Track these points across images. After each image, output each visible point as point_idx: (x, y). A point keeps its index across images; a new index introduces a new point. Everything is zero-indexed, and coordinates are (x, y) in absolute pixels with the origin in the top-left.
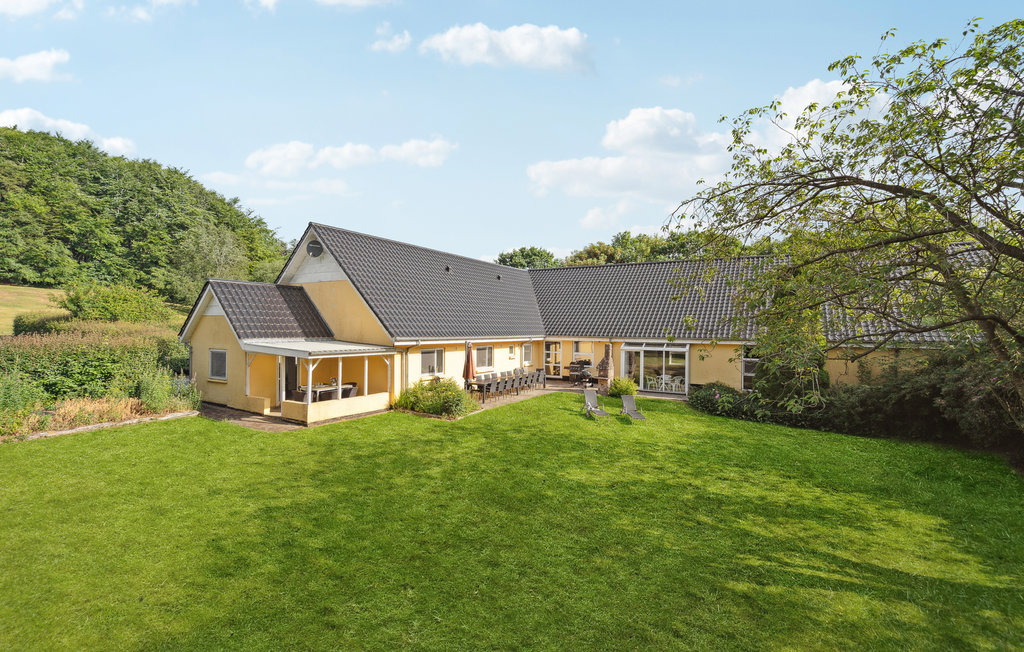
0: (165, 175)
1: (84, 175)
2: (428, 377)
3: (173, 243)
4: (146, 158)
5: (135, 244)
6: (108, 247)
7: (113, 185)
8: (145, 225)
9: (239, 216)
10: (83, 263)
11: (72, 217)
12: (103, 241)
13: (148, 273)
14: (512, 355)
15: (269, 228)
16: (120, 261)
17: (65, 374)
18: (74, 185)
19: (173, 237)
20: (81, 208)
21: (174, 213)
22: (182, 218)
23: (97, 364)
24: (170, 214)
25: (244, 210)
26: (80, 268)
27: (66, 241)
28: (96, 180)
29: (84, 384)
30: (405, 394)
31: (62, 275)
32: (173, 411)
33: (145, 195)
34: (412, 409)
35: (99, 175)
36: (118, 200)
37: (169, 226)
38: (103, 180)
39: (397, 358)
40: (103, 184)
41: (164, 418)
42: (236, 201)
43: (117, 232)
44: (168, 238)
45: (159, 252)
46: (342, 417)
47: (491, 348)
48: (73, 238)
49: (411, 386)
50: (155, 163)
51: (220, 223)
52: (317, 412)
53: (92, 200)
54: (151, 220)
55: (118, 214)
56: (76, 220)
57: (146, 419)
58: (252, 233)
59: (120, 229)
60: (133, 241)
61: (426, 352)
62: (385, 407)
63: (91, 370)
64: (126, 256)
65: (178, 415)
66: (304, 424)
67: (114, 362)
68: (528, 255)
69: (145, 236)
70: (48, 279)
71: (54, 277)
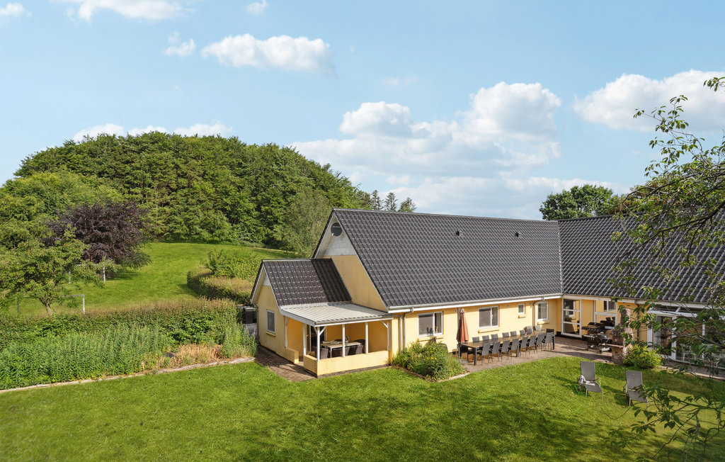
0: (281, 154)
1: (233, 162)
2: (425, 338)
3: (286, 205)
4: (269, 143)
5: (263, 209)
6: (248, 212)
7: (249, 167)
8: (268, 194)
9: (331, 178)
10: (235, 225)
11: (227, 194)
12: (245, 208)
13: (272, 229)
14: (522, 314)
15: (353, 185)
16: (254, 221)
17: (184, 328)
18: (227, 171)
19: (286, 201)
20: (232, 187)
21: (287, 182)
22: (293, 186)
23: (200, 321)
24: (284, 184)
25: (334, 174)
26: (233, 229)
27: (224, 210)
28: (240, 165)
29: (193, 334)
30: (403, 352)
31: (223, 234)
32: (239, 356)
33: (268, 171)
34: (406, 367)
35: (241, 161)
36: (253, 177)
37: (284, 192)
38: (244, 165)
39: (395, 322)
40: (244, 167)
41: (232, 362)
42: (328, 166)
43: (253, 201)
44: (283, 202)
45: (278, 212)
46: (346, 371)
47: (495, 310)
48: (228, 208)
49: (408, 345)
50: (275, 146)
51: (317, 186)
52: (326, 366)
53: (237, 180)
54: (272, 190)
55: (253, 187)
56: (229, 195)
57: (222, 363)
58: (340, 191)
59: (254, 198)
60: (262, 207)
61: (423, 316)
62: (385, 363)
63: (198, 326)
64: (258, 218)
65: (242, 360)
66: (315, 375)
67: (210, 319)
68: (579, 195)
69: (269, 202)
70: (216, 238)
71: (219, 237)
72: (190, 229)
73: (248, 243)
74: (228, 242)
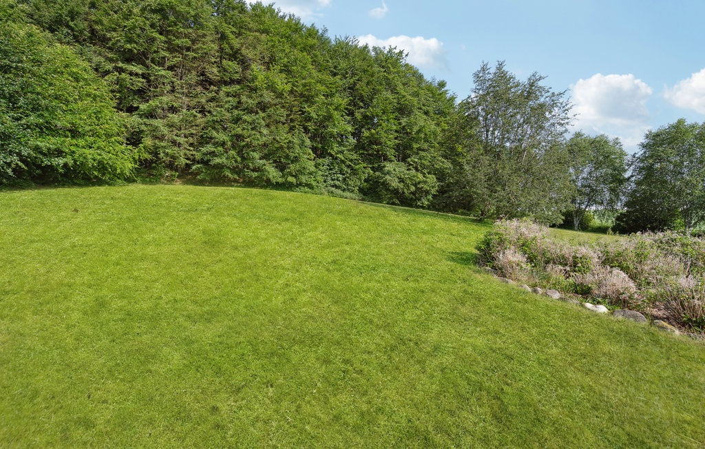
70: (290, 179)
71: (295, 176)
72: (243, 158)
73: (339, 192)
74: (306, 189)
